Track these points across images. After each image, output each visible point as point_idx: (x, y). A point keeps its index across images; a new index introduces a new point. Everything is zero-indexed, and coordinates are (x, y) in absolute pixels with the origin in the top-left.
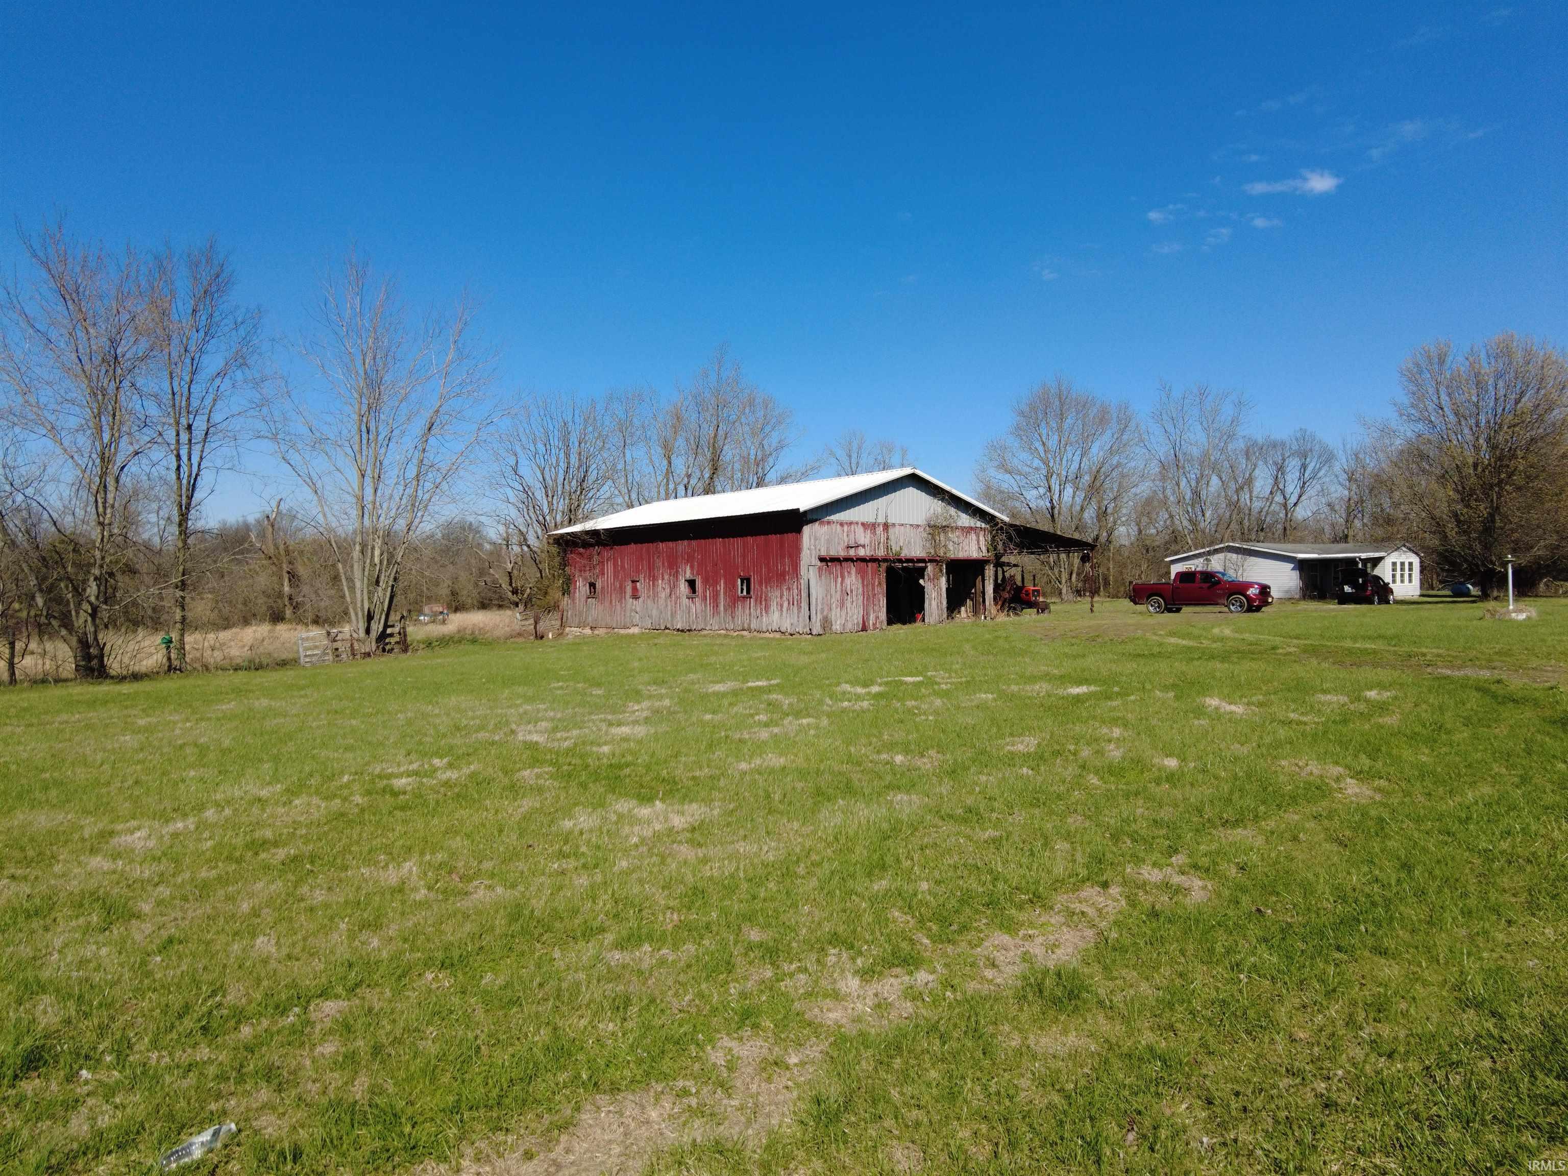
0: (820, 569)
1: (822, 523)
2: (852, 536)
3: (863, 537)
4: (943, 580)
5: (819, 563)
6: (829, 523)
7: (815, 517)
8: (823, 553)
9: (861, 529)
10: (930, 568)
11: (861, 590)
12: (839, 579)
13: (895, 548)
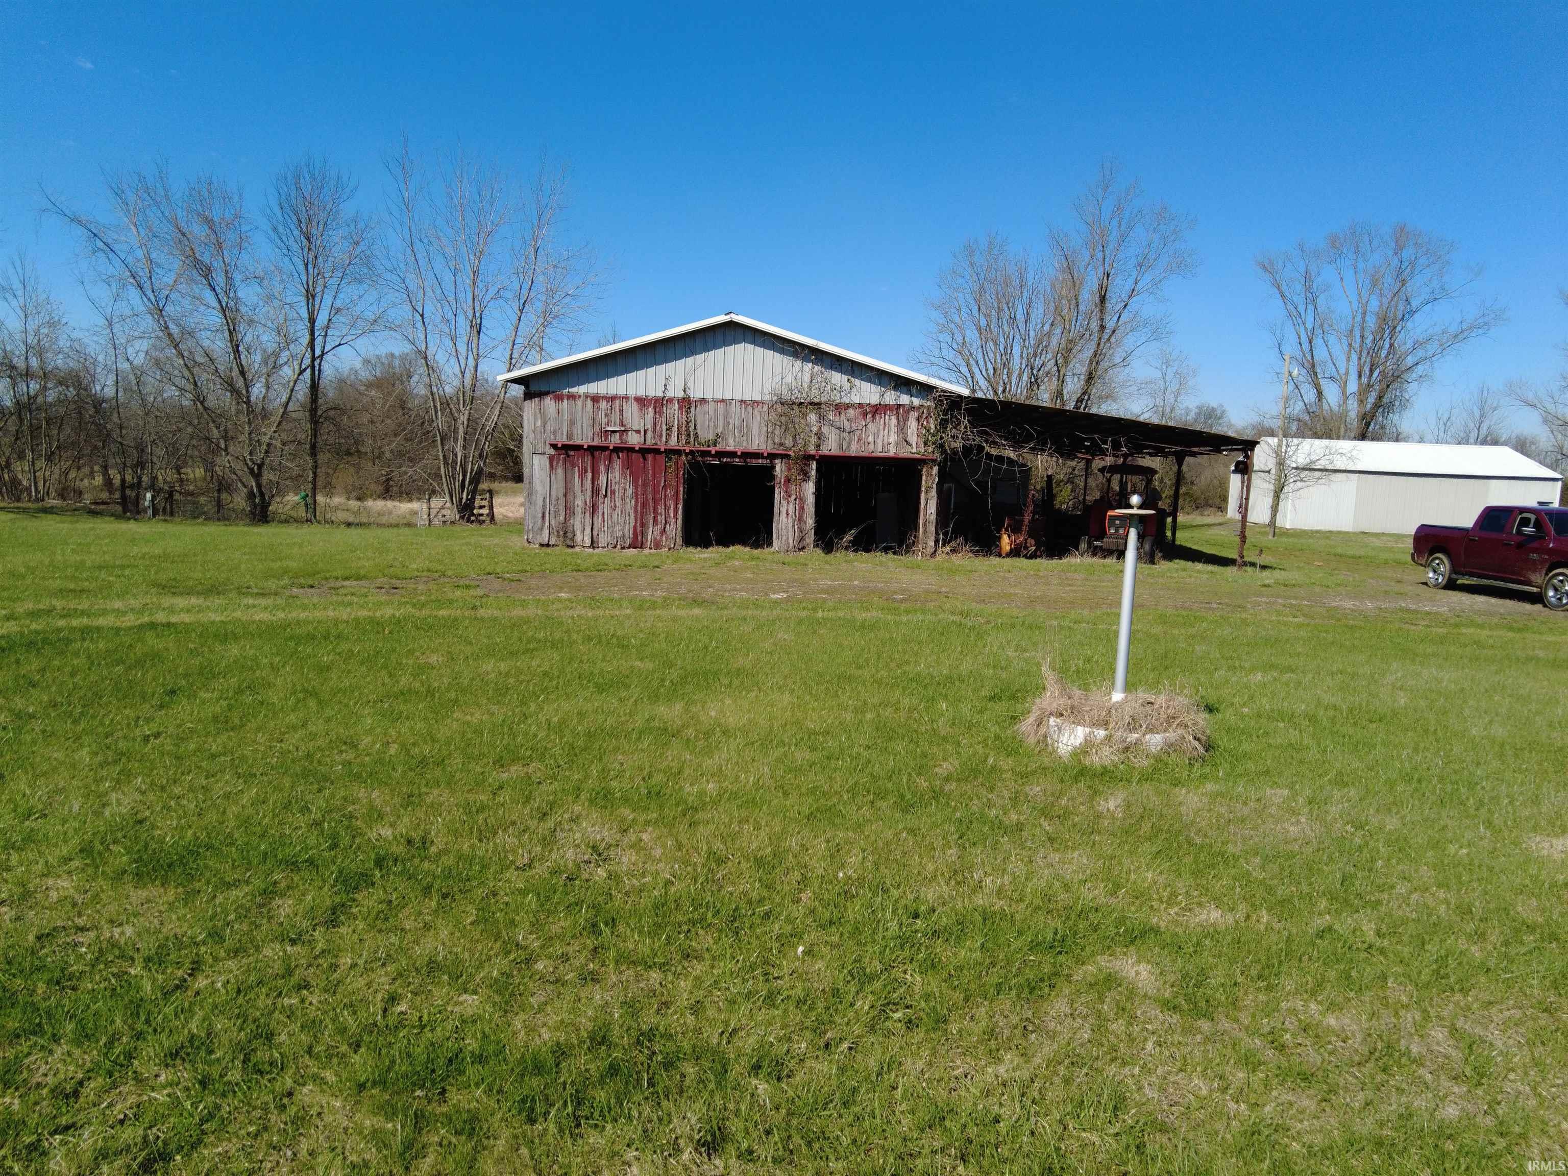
0: (551, 459)
1: (559, 398)
2: (615, 417)
3: (636, 418)
4: (810, 488)
5: (552, 451)
6: (572, 397)
7: (544, 388)
8: (562, 440)
9: (635, 407)
10: (780, 468)
11: (630, 491)
12: (589, 475)
13: (706, 434)
